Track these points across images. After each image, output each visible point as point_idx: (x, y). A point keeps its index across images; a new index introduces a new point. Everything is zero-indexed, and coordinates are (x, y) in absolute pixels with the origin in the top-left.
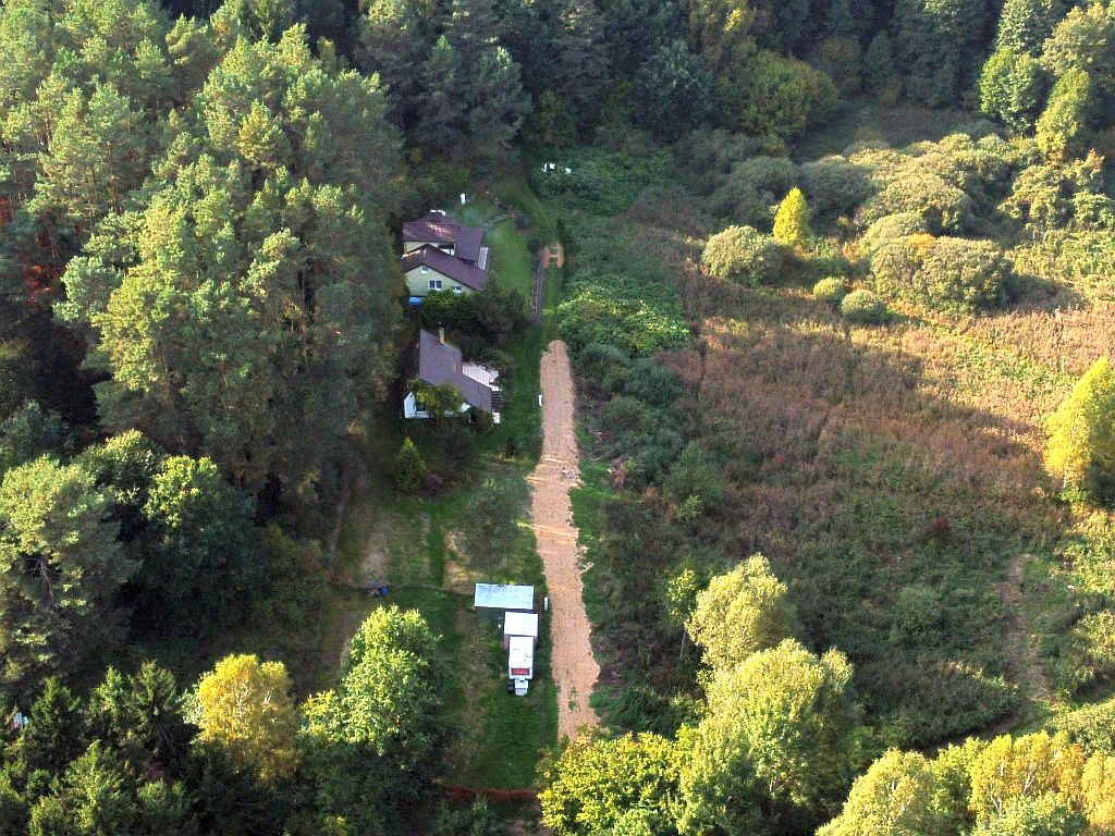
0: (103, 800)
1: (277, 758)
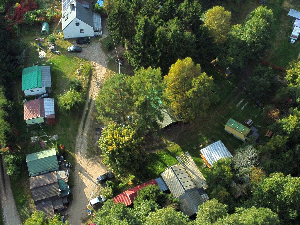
0: (175, 32)
1: (221, 37)
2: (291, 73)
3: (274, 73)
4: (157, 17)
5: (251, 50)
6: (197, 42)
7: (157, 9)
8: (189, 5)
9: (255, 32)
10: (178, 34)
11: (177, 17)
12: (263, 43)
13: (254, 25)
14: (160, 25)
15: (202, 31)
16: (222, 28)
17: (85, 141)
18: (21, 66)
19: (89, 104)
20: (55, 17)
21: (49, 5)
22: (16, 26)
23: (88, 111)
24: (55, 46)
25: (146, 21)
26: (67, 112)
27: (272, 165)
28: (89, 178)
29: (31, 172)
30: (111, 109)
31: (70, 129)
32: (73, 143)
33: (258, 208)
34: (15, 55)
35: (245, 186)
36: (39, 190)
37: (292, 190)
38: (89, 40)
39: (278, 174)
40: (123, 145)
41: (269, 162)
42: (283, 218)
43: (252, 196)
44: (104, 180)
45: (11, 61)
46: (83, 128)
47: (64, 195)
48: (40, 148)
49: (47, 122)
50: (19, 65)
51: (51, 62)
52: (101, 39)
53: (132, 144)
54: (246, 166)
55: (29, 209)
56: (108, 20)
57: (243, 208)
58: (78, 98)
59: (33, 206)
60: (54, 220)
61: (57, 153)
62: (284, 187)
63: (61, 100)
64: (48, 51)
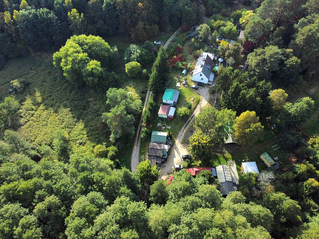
1: (277, 107)
2: (312, 140)
3: (302, 137)
4: (244, 85)
5: (292, 119)
6: (262, 105)
7: (246, 80)
8: (265, 84)
9: (299, 110)
10: (253, 97)
11: (255, 88)
12: (302, 118)
13: (300, 106)
14: (244, 89)
15: (267, 100)
16: (279, 102)
17: (183, 135)
18: (166, 87)
19: (192, 117)
20: (191, 68)
21: (191, 61)
22: (170, 67)
23: (190, 120)
24: (186, 82)
25: (237, 85)
26: (180, 117)
27: (280, 187)
28: (178, 154)
29: (152, 140)
30: (202, 124)
31: (178, 126)
32: (177, 134)
33: (263, 207)
34: (165, 81)
35: (260, 192)
36: (153, 150)
37: (288, 206)
38: (204, 85)
39: (283, 194)
40: (202, 144)
41: (279, 184)
42: (276, 219)
43: (262, 199)
44: (185, 158)
45: (162, 83)
46: (185, 128)
47: (163, 157)
48: (160, 130)
49: (168, 119)
50: (165, 86)
51: (181, 90)
52: (211, 86)
53: (206, 145)
54: (265, 182)
55: (145, 157)
56: (217, 78)
57: (255, 203)
58: (187, 112)
59: (147, 156)
60: (154, 167)
61: (167, 135)
62: (284, 202)
63: (179, 110)
64: (182, 84)
